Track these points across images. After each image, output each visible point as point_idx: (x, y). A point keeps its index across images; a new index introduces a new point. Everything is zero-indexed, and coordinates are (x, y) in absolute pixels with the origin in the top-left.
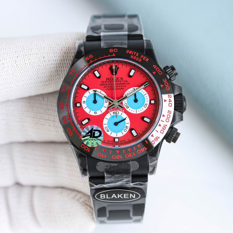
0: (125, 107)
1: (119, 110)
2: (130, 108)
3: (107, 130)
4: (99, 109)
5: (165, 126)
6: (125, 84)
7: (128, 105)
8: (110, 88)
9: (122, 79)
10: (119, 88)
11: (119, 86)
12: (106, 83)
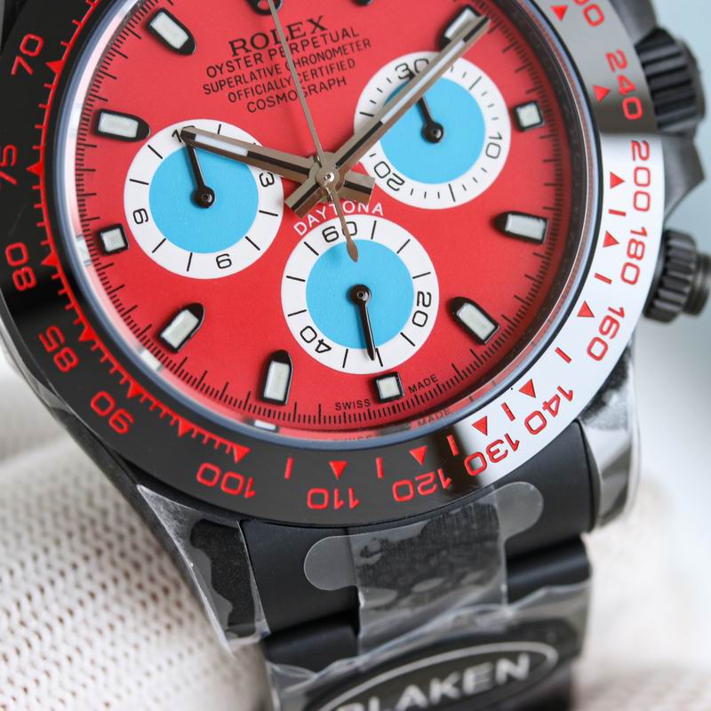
0: (382, 184)
1: (356, 212)
2: (410, 183)
3: (316, 343)
4: (240, 230)
5: (639, 238)
6: (342, 50)
7: (394, 170)
8: (264, 96)
9: (317, 25)
10: (316, 81)
11: (314, 74)
12: (237, 72)
